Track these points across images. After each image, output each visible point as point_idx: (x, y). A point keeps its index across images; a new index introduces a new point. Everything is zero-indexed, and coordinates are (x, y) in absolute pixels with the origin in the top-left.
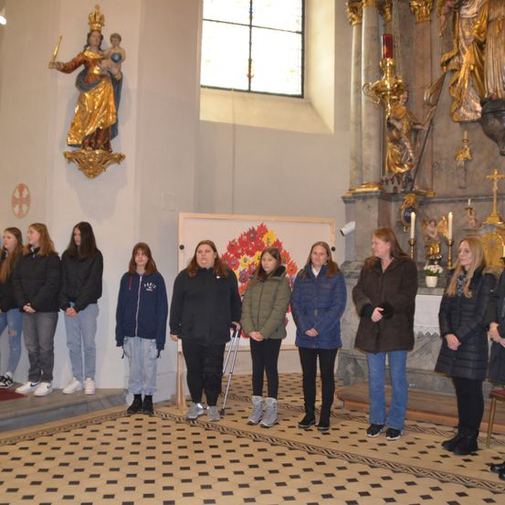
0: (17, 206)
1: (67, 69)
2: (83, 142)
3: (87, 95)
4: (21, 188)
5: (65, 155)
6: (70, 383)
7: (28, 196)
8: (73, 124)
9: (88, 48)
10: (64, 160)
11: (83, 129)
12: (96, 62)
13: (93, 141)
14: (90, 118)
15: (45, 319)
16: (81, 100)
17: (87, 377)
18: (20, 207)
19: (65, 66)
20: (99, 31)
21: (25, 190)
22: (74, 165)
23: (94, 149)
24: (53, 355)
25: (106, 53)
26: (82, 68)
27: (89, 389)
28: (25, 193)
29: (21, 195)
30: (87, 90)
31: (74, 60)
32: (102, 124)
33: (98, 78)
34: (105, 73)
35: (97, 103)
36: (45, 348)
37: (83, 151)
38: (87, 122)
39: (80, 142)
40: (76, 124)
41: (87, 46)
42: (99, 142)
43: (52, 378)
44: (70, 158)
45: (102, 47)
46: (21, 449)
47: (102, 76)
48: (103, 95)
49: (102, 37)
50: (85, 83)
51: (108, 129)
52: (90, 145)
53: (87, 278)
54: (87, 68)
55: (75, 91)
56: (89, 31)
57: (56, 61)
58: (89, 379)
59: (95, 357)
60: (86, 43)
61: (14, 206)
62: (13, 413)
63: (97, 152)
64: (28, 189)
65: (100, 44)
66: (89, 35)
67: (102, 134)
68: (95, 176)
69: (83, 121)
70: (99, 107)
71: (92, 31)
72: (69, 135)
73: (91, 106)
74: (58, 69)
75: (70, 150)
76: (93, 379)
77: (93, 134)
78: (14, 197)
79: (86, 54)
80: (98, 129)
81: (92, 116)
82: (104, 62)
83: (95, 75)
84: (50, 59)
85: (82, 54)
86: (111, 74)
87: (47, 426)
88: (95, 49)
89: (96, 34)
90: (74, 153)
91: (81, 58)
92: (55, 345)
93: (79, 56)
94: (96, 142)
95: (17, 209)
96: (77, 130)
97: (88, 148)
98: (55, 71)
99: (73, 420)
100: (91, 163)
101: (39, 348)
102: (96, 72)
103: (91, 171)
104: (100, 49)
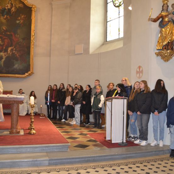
0: (138, 74)
1: (155, 21)
2: (163, 48)
3: (163, 29)
4: (140, 67)
5: (156, 53)
6: (153, 142)
7: (142, 70)
8: (158, 42)
9: (163, 11)
10: (155, 56)
11: (163, 43)
12: (166, 16)
13: (167, 47)
14: (165, 39)
15: (145, 117)
16: (161, 32)
17: (160, 140)
18: (139, 74)
19: (154, 19)
20: (167, 4)
21: (141, 68)
22: (159, 57)
23: (167, 50)
24: (148, 130)
25: (170, 12)
26: (161, 19)
27: (161, 145)
28: (141, 69)
29: (139, 70)
30: (163, 28)
31: (158, 17)
32: (170, 40)
33: (167, 22)
34: (170, 20)
35: (167, 32)
36: (144, 128)
37: (163, 51)
38: (164, 40)
39: (161, 48)
40: (160, 41)
41: (162, 11)
42: (169, 47)
43: (147, 139)
44: (157, 55)
45: (168, 10)
46: (137, 167)
47: (169, 21)
48: (170, 29)
49: (168, 6)
50: (162, 25)
51: (173, 41)
52: (165, 49)
53: (162, 101)
54: (163, 19)
55: (159, 29)
56: (163, 5)
57: (151, 18)
58: (161, 141)
59: (164, 132)
60: (162, 10)
61: (137, 74)
62: (135, 152)
63: (168, 51)
64: (142, 68)
65: (168, 9)
66: (163, 6)
67: (170, 44)
68: (167, 61)
69: (162, 40)
70: (168, 34)
71: (164, 4)
72: (157, 46)
73: (165, 33)
74: (151, 21)
75: (157, 51)
76: (163, 141)
77: (166, 44)
78: (137, 71)
79: (162, 14)
80: (168, 42)
81: (165, 38)
82: (169, 15)
83: (166, 21)
84: (148, 18)
85: (160, 14)
86: (173, 20)
87: (147, 158)
88: (165, 11)
89: (165, 5)
90: (159, 53)
91: (160, 16)
92: (149, 127)
93: (159, 15)
94: (168, 48)
95: (138, 75)
96: (160, 43)
97: (165, 50)
98: (150, 22)
99: (157, 157)
100: (166, 56)
101: (142, 127)
102: (166, 20)
103: (166, 59)
104: (167, 11)
